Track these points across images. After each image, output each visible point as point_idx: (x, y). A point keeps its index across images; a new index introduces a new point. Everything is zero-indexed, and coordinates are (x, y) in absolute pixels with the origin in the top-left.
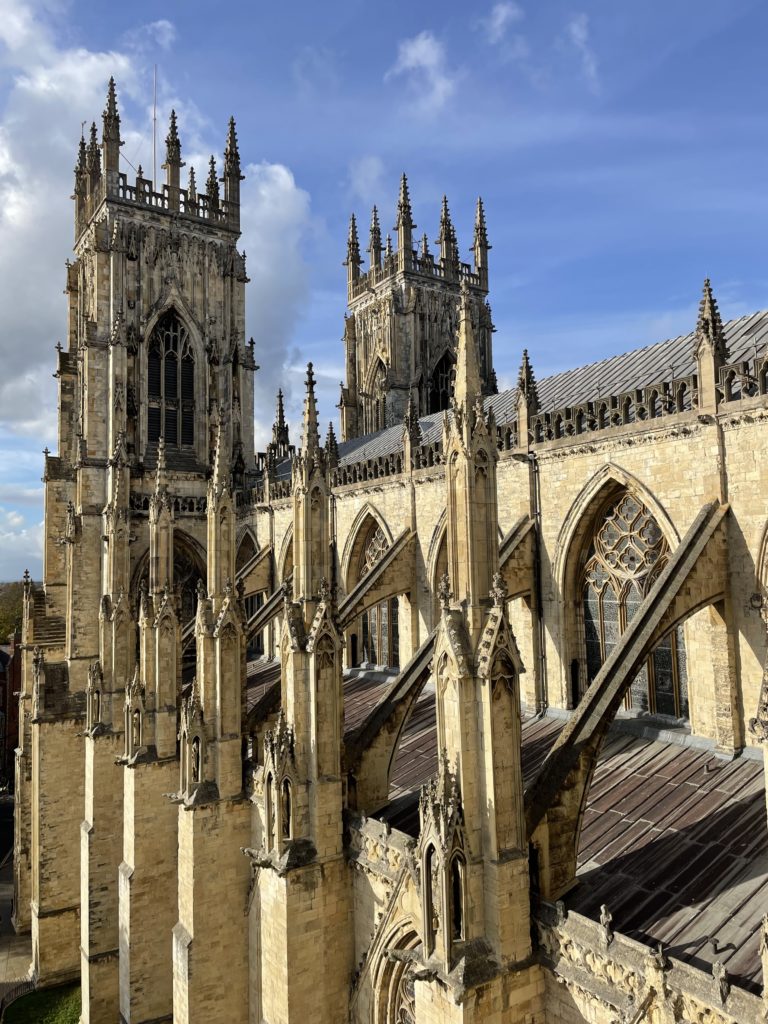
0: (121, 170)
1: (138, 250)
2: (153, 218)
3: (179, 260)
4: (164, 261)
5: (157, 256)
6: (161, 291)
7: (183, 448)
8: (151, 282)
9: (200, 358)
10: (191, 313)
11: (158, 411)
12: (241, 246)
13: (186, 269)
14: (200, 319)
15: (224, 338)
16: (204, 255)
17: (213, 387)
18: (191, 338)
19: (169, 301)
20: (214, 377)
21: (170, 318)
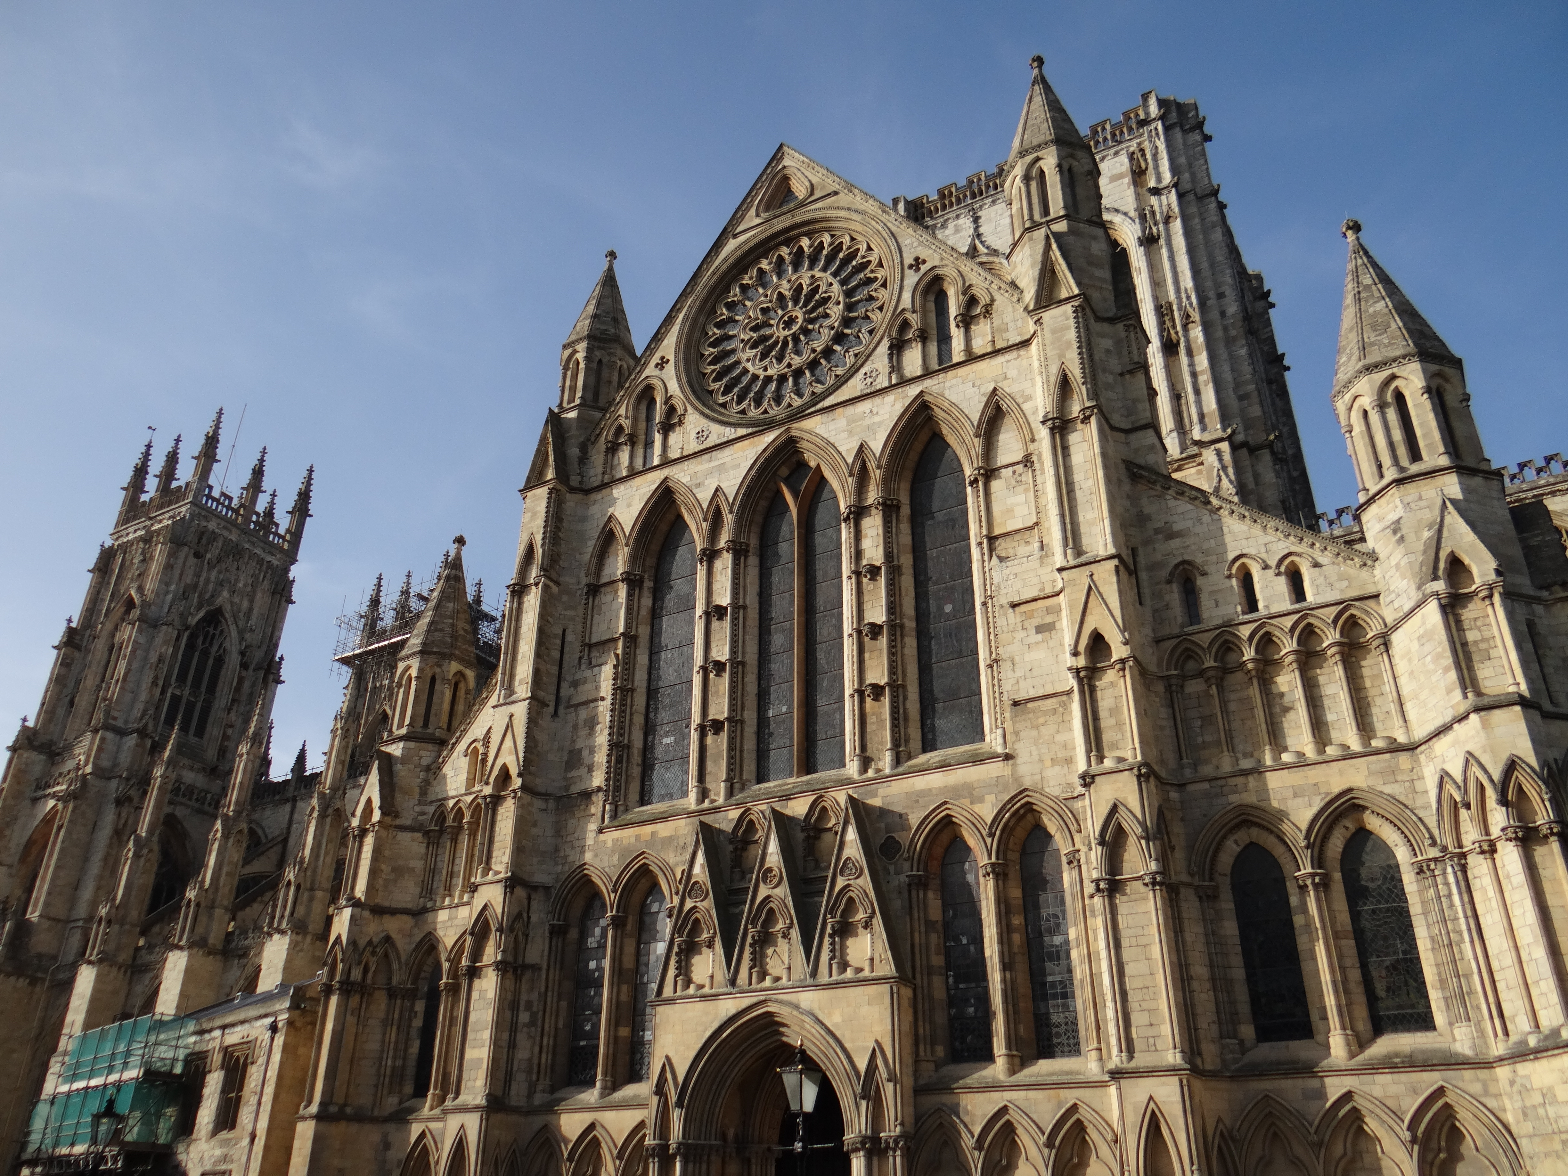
0: (210, 482)
1: (206, 551)
2: (225, 528)
3: (238, 569)
4: (224, 566)
5: (219, 560)
6: (215, 590)
7: (192, 739)
8: (207, 581)
9: (233, 660)
10: (235, 617)
11: (181, 697)
12: (295, 572)
13: (242, 578)
14: (240, 624)
15: (259, 647)
16: (260, 570)
17: (238, 689)
18: (228, 639)
19: (219, 601)
20: (241, 680)
21: (214, 617)
